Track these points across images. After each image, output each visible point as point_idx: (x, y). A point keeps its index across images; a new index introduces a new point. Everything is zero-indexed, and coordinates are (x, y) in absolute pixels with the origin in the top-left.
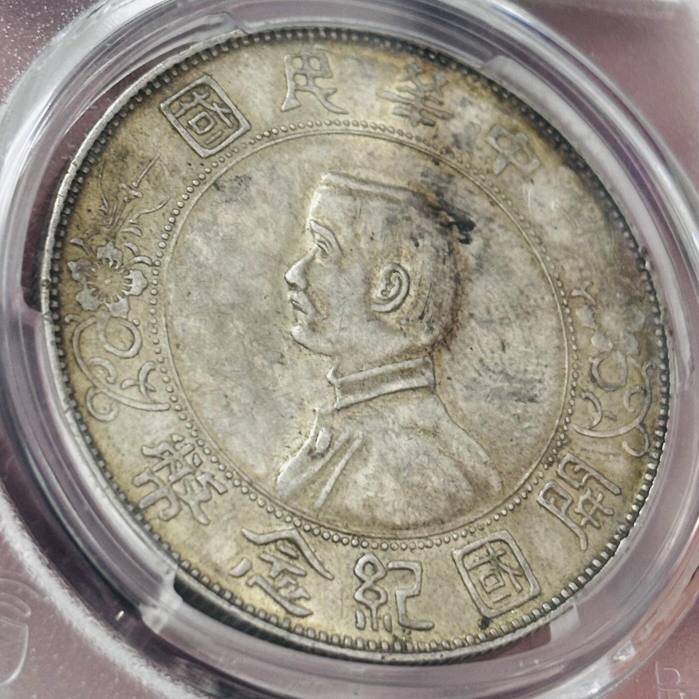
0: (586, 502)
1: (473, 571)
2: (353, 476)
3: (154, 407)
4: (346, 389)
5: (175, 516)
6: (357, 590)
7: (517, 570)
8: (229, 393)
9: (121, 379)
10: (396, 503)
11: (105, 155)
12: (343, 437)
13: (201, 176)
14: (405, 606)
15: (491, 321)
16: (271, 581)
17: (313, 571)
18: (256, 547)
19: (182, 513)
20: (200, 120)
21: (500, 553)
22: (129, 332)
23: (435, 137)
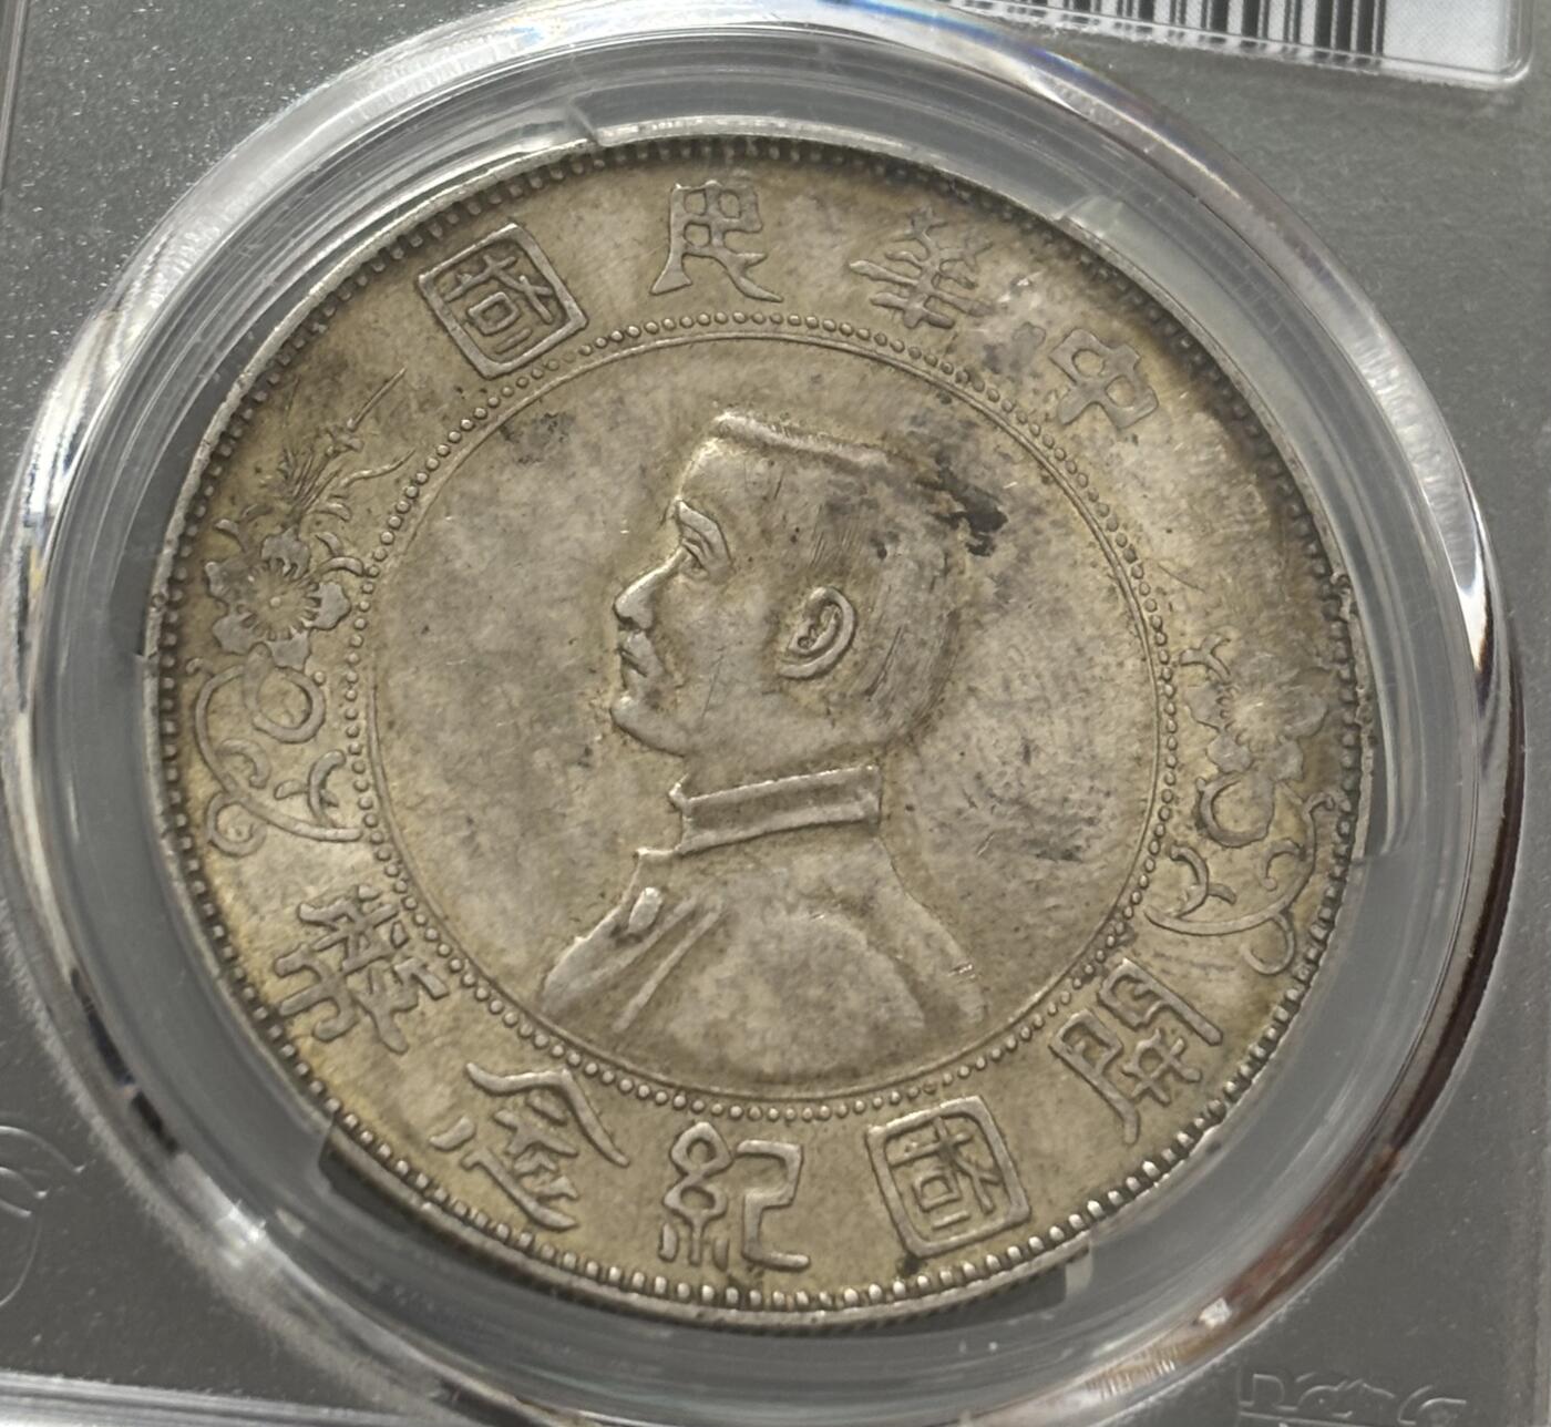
0: (1149, 1053)
1: (903, 1169)
2: (693, 981)
3: (330, 833)
4: (704, 817)
5: (342, 1034)
6: (670, 1188)
7: (990, 1171)
8: (475, 815)
9: (275, 780)
10: (769, 1035)
11: (303, 369)
12: (684, 906)
13: (480, 411)
14: (759, 1224)
15: (1010, 705)
16: (507, 1162)
17: (591, 1148)
18: (488, 1100)
19: (358, 1029)
20: (491, 307)
21: (960, 1137)
22: (303, 697)
23: (949, 350)
